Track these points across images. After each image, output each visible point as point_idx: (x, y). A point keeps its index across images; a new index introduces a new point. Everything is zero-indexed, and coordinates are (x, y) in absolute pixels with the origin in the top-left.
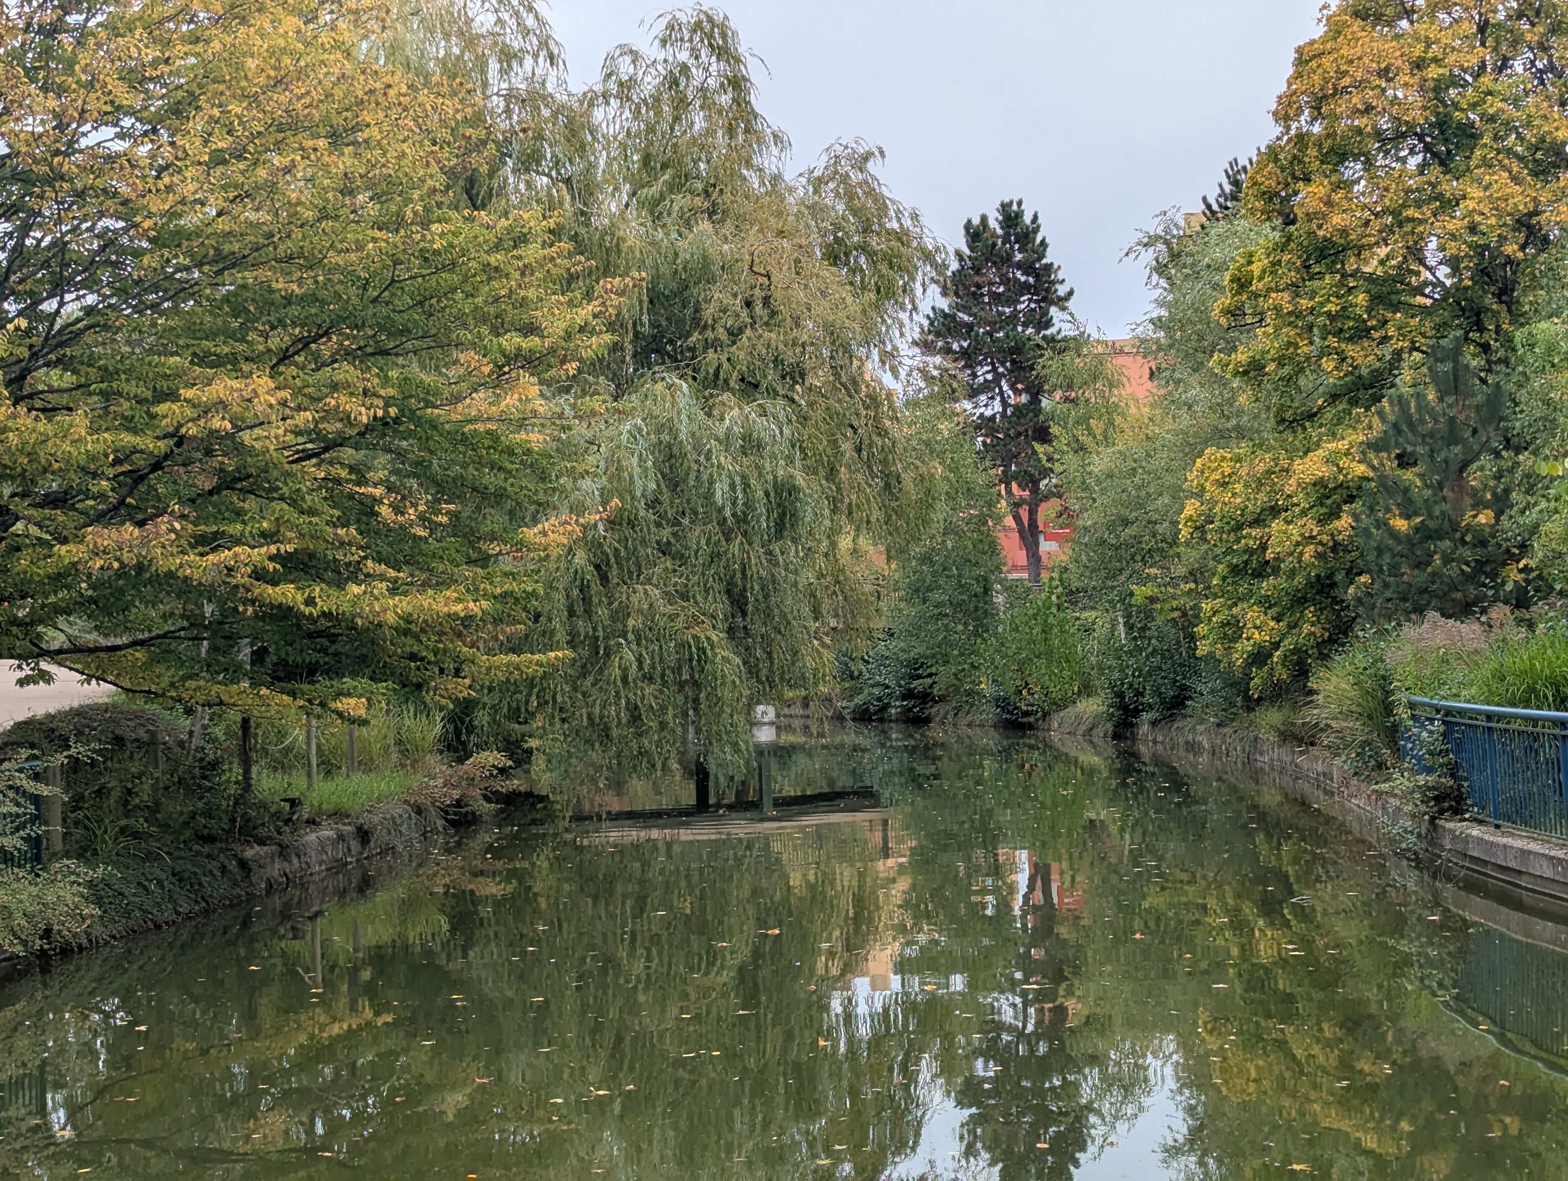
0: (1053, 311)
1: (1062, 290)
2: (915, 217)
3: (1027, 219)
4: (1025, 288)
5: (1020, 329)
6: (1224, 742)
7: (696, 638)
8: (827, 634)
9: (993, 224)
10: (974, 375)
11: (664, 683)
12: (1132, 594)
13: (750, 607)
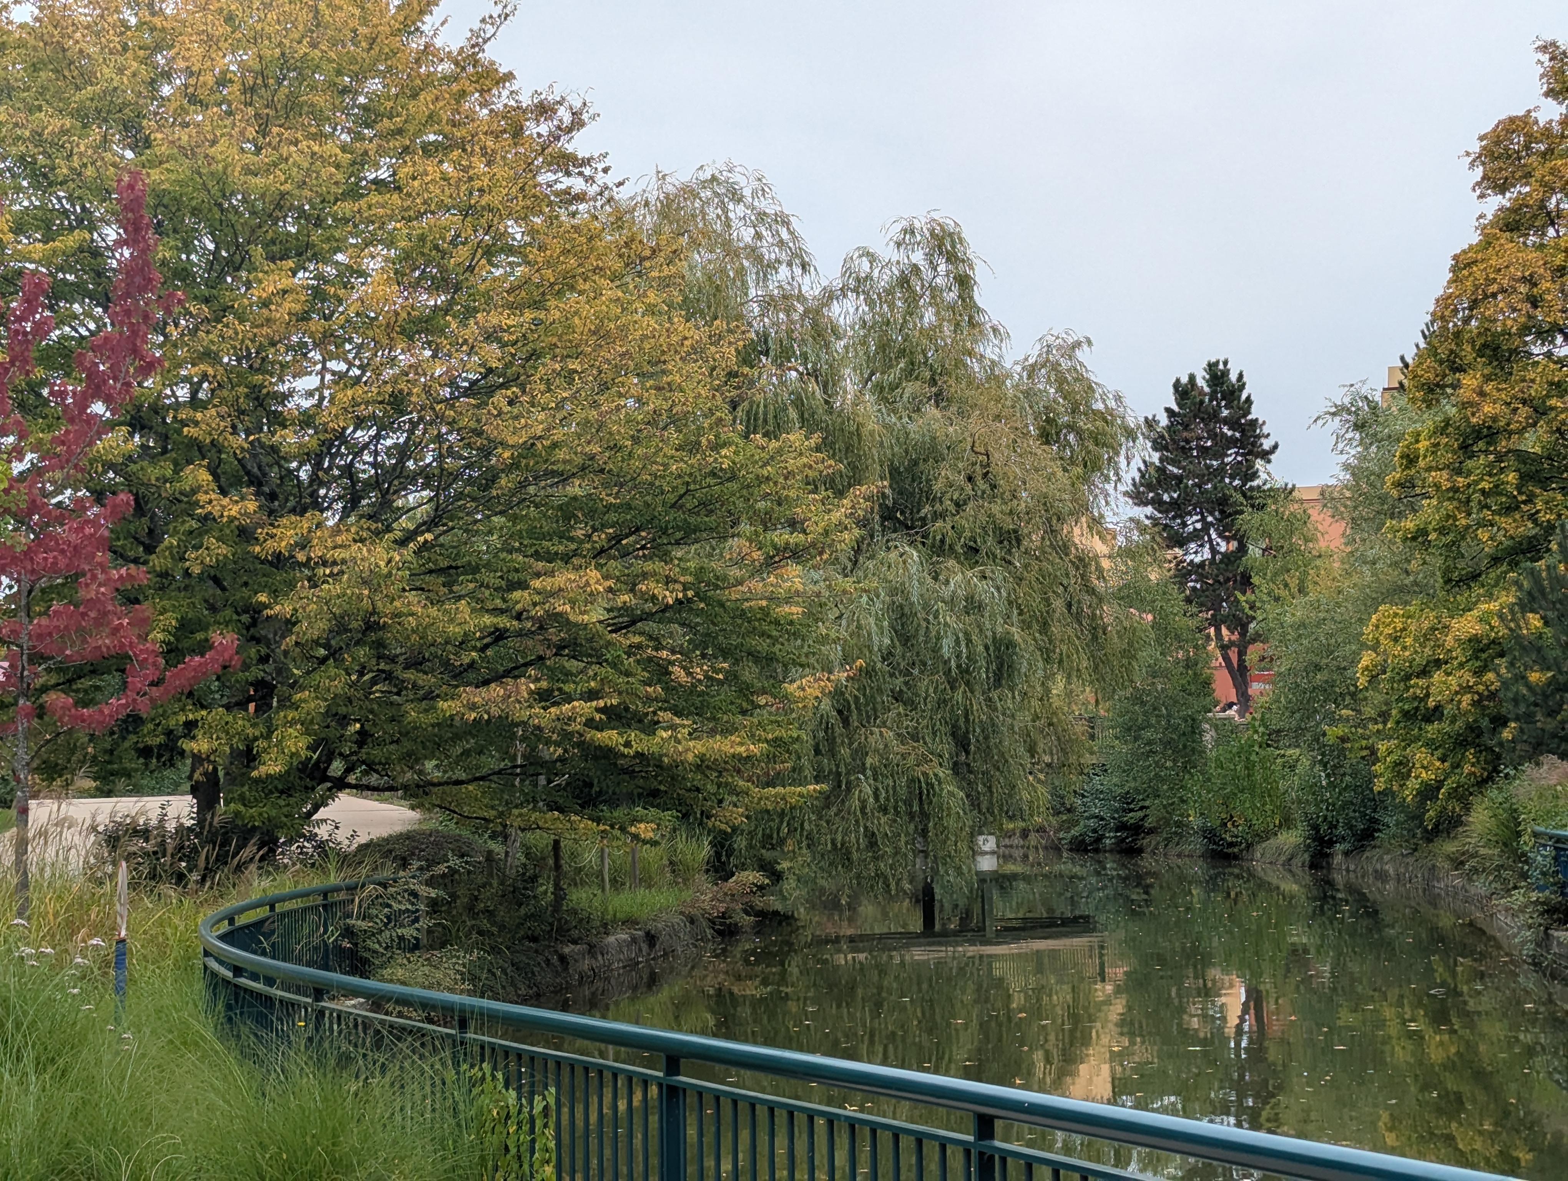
0: (1259, 464)
1: (1267, 444)
2: (1118, 398)
3: (1233, 377)
4: (1232, 442)
5: (1227, 480)
6: (1407, 870)
7: (925, 774)
8: (1041, 771)
9: (1201, 382)
10: (1184, 525)
11: (897, 813)
12: (1324, 734)
13: (972, 748)
